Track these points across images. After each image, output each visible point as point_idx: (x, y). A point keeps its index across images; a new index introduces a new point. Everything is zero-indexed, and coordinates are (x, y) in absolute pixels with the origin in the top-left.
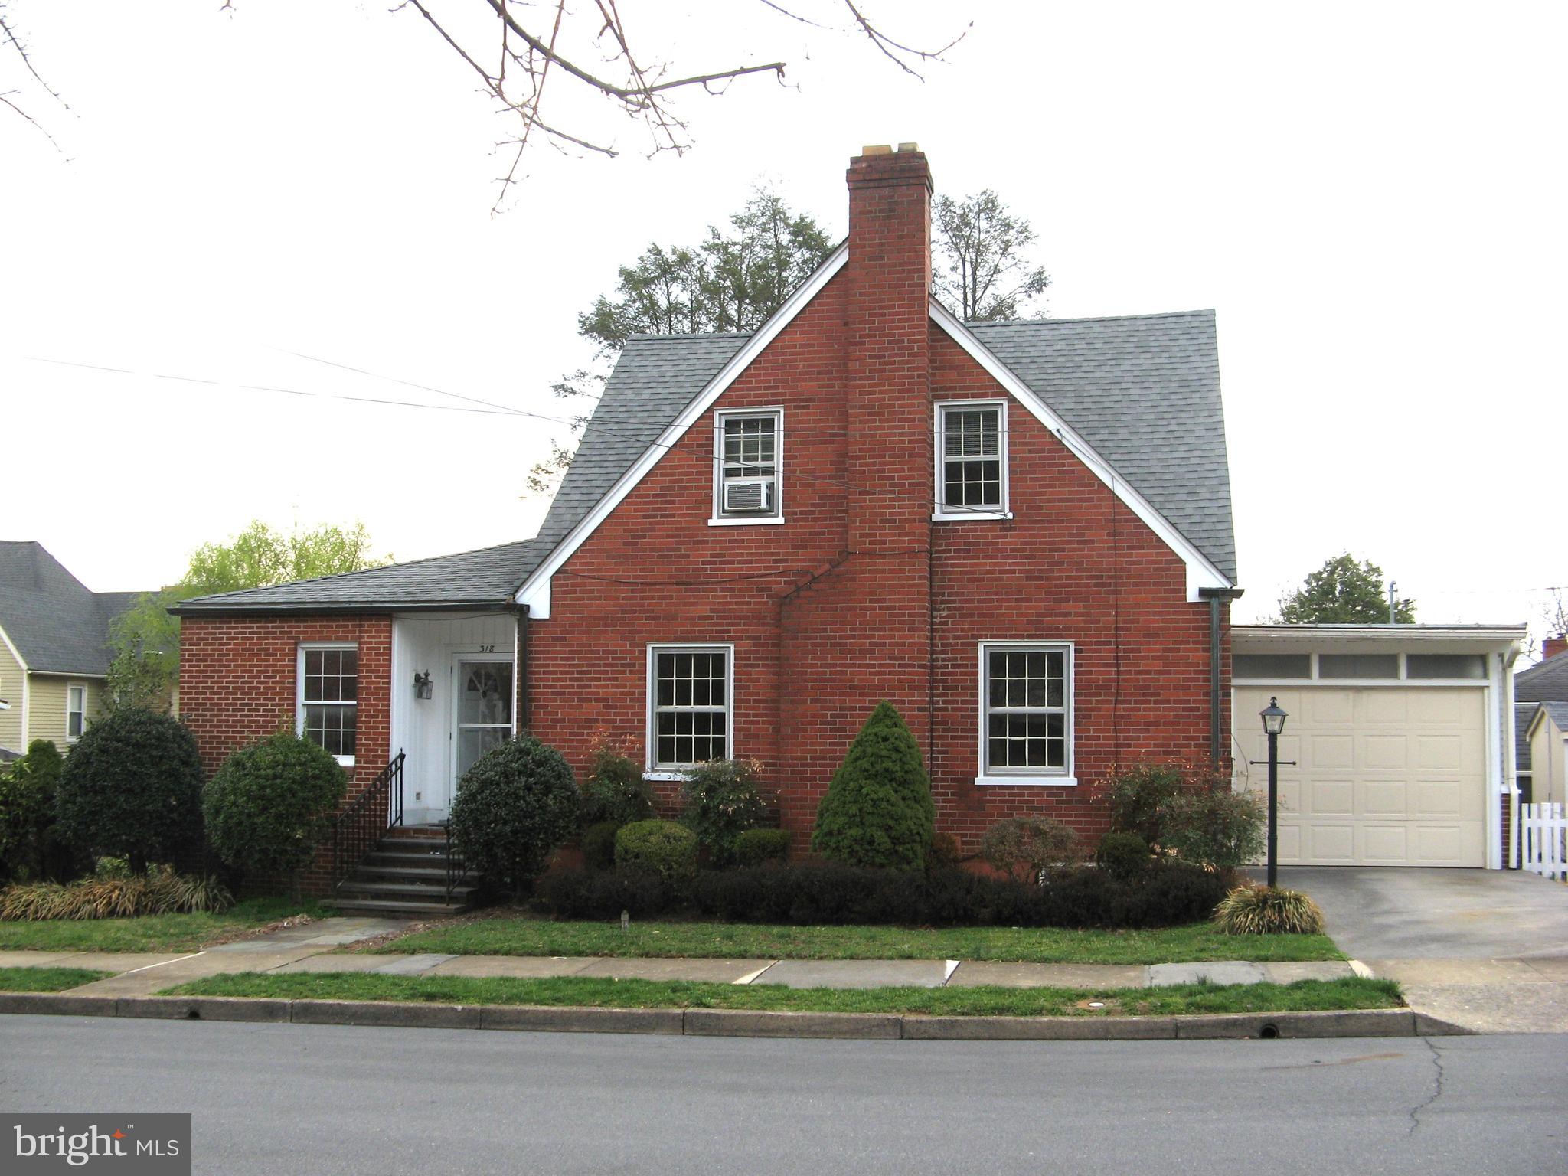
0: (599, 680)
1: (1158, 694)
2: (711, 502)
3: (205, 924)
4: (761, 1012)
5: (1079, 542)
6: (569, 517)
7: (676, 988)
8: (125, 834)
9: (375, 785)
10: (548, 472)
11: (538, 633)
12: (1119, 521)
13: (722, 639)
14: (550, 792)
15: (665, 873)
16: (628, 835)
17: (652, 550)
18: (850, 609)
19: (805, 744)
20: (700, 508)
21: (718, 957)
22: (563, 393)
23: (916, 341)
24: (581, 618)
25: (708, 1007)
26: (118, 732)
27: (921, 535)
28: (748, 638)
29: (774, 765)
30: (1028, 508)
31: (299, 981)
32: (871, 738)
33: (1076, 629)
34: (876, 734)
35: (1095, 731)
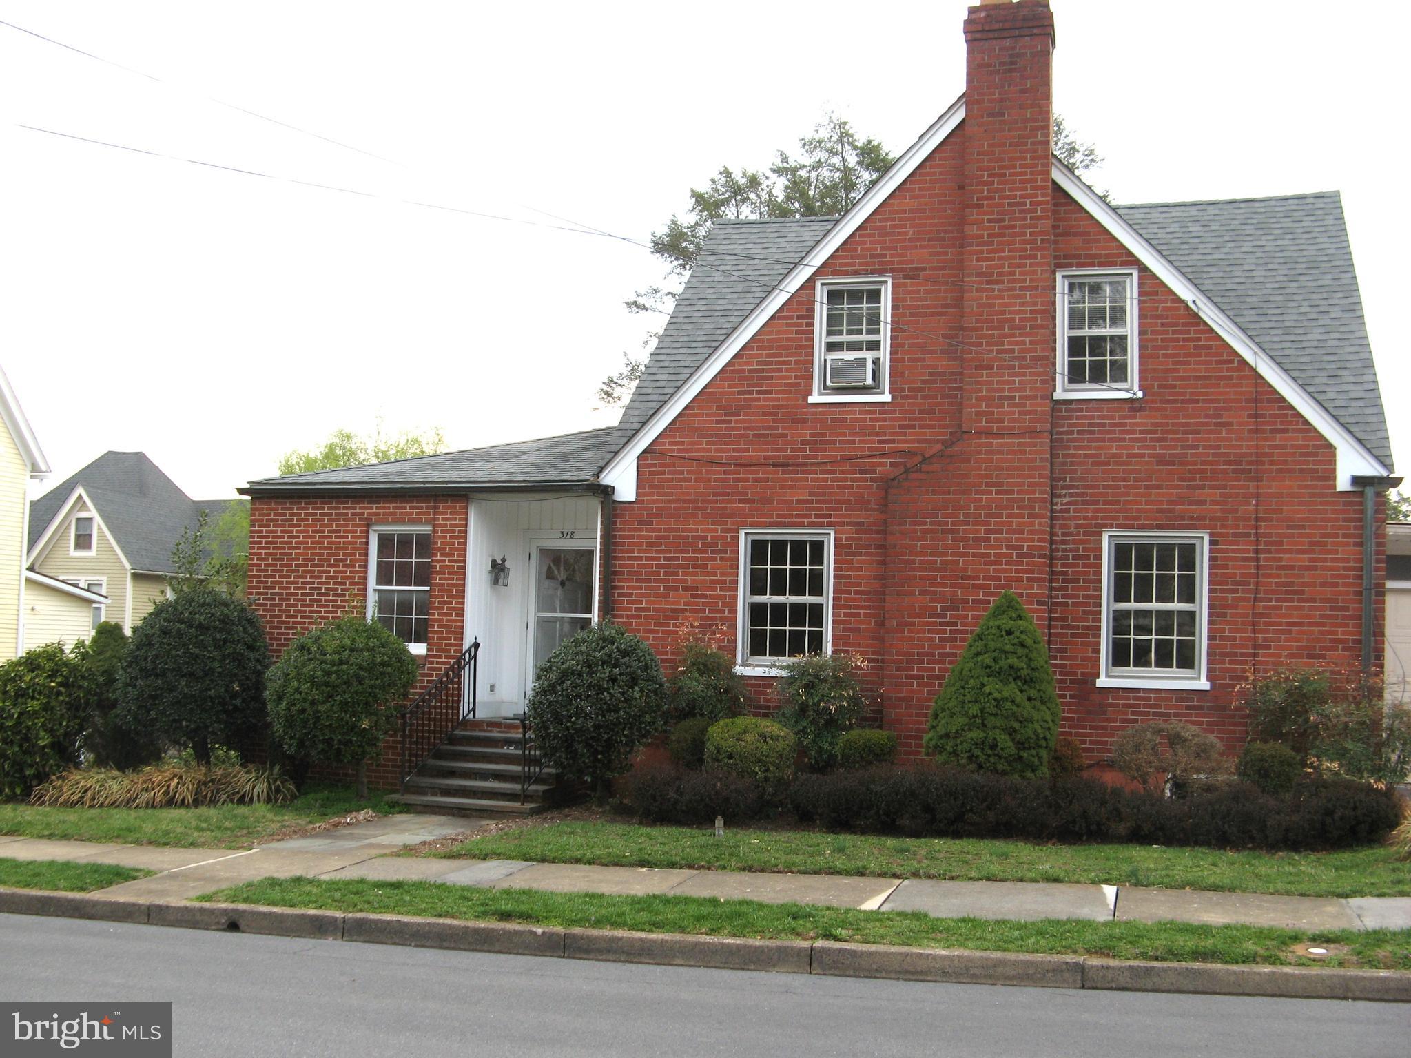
0: (687, 566)
1: (1302, 592)
2: (811, 377)
3: (264, 817)
4: (906, 949)
5: (1216, 424)
6: (656, 397)
7: (796, 914)
8: (186, 720)
9: (447, 675)
10: (620, 385)
11: (623, 516)
12: (1261, 401)
13: (821, 525)
14: (636, 684)
15: (761, 775)
16: (720, 733)
17: (746, 429)
18: (964, 492)
19: (912, 639)
20: (799, 385)
21: (832, 874)
22: (635, 309)
23: (1040, 203)
24: (670, 501)
25: (840, 940)
26: (182, 613)
27: (1043, 413)
28: (849, 524)
29: (876, 661)
30: (1160, 386)
31: (355, 891)
32: (993, 631)
33: (1212, 519)
34: (998, 627)
35: (1231, 631)
